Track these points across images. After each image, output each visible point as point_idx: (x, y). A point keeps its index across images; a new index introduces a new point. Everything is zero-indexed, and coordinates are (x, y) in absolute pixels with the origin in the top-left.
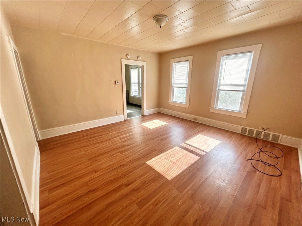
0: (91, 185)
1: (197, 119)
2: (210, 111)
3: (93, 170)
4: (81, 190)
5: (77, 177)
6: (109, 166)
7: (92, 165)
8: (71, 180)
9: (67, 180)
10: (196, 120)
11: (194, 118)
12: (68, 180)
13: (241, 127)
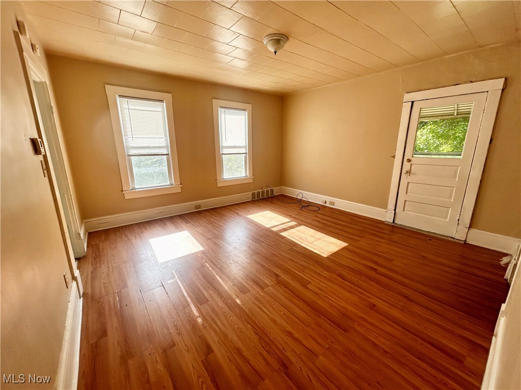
0: (400, 304)
1: (200, 205)
2: (218, 186)
3: (371, 311)
4: (418, 312)
5: (402, 329)
6: (349, 292)
7: (362, 318)
8: (416, 336)
9: (422, 344)
10: (200, 208)
11: (196, 206)
12: (420, 341)
13: (251, 193)
